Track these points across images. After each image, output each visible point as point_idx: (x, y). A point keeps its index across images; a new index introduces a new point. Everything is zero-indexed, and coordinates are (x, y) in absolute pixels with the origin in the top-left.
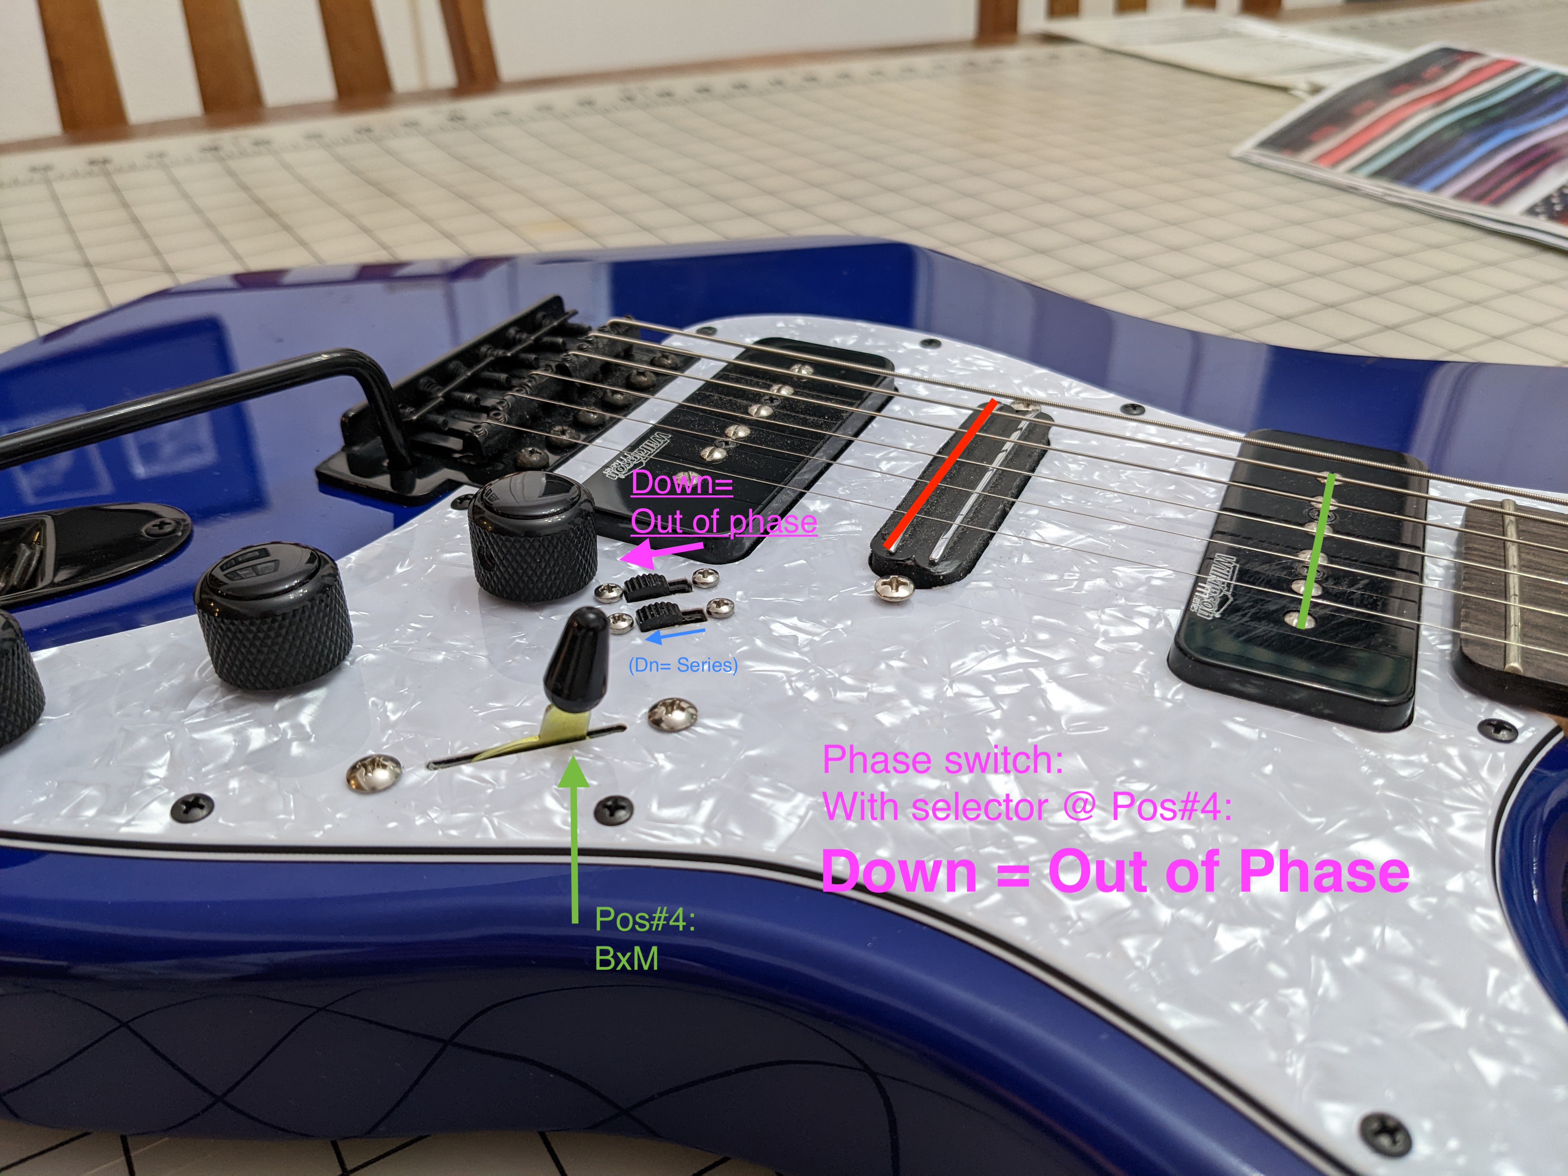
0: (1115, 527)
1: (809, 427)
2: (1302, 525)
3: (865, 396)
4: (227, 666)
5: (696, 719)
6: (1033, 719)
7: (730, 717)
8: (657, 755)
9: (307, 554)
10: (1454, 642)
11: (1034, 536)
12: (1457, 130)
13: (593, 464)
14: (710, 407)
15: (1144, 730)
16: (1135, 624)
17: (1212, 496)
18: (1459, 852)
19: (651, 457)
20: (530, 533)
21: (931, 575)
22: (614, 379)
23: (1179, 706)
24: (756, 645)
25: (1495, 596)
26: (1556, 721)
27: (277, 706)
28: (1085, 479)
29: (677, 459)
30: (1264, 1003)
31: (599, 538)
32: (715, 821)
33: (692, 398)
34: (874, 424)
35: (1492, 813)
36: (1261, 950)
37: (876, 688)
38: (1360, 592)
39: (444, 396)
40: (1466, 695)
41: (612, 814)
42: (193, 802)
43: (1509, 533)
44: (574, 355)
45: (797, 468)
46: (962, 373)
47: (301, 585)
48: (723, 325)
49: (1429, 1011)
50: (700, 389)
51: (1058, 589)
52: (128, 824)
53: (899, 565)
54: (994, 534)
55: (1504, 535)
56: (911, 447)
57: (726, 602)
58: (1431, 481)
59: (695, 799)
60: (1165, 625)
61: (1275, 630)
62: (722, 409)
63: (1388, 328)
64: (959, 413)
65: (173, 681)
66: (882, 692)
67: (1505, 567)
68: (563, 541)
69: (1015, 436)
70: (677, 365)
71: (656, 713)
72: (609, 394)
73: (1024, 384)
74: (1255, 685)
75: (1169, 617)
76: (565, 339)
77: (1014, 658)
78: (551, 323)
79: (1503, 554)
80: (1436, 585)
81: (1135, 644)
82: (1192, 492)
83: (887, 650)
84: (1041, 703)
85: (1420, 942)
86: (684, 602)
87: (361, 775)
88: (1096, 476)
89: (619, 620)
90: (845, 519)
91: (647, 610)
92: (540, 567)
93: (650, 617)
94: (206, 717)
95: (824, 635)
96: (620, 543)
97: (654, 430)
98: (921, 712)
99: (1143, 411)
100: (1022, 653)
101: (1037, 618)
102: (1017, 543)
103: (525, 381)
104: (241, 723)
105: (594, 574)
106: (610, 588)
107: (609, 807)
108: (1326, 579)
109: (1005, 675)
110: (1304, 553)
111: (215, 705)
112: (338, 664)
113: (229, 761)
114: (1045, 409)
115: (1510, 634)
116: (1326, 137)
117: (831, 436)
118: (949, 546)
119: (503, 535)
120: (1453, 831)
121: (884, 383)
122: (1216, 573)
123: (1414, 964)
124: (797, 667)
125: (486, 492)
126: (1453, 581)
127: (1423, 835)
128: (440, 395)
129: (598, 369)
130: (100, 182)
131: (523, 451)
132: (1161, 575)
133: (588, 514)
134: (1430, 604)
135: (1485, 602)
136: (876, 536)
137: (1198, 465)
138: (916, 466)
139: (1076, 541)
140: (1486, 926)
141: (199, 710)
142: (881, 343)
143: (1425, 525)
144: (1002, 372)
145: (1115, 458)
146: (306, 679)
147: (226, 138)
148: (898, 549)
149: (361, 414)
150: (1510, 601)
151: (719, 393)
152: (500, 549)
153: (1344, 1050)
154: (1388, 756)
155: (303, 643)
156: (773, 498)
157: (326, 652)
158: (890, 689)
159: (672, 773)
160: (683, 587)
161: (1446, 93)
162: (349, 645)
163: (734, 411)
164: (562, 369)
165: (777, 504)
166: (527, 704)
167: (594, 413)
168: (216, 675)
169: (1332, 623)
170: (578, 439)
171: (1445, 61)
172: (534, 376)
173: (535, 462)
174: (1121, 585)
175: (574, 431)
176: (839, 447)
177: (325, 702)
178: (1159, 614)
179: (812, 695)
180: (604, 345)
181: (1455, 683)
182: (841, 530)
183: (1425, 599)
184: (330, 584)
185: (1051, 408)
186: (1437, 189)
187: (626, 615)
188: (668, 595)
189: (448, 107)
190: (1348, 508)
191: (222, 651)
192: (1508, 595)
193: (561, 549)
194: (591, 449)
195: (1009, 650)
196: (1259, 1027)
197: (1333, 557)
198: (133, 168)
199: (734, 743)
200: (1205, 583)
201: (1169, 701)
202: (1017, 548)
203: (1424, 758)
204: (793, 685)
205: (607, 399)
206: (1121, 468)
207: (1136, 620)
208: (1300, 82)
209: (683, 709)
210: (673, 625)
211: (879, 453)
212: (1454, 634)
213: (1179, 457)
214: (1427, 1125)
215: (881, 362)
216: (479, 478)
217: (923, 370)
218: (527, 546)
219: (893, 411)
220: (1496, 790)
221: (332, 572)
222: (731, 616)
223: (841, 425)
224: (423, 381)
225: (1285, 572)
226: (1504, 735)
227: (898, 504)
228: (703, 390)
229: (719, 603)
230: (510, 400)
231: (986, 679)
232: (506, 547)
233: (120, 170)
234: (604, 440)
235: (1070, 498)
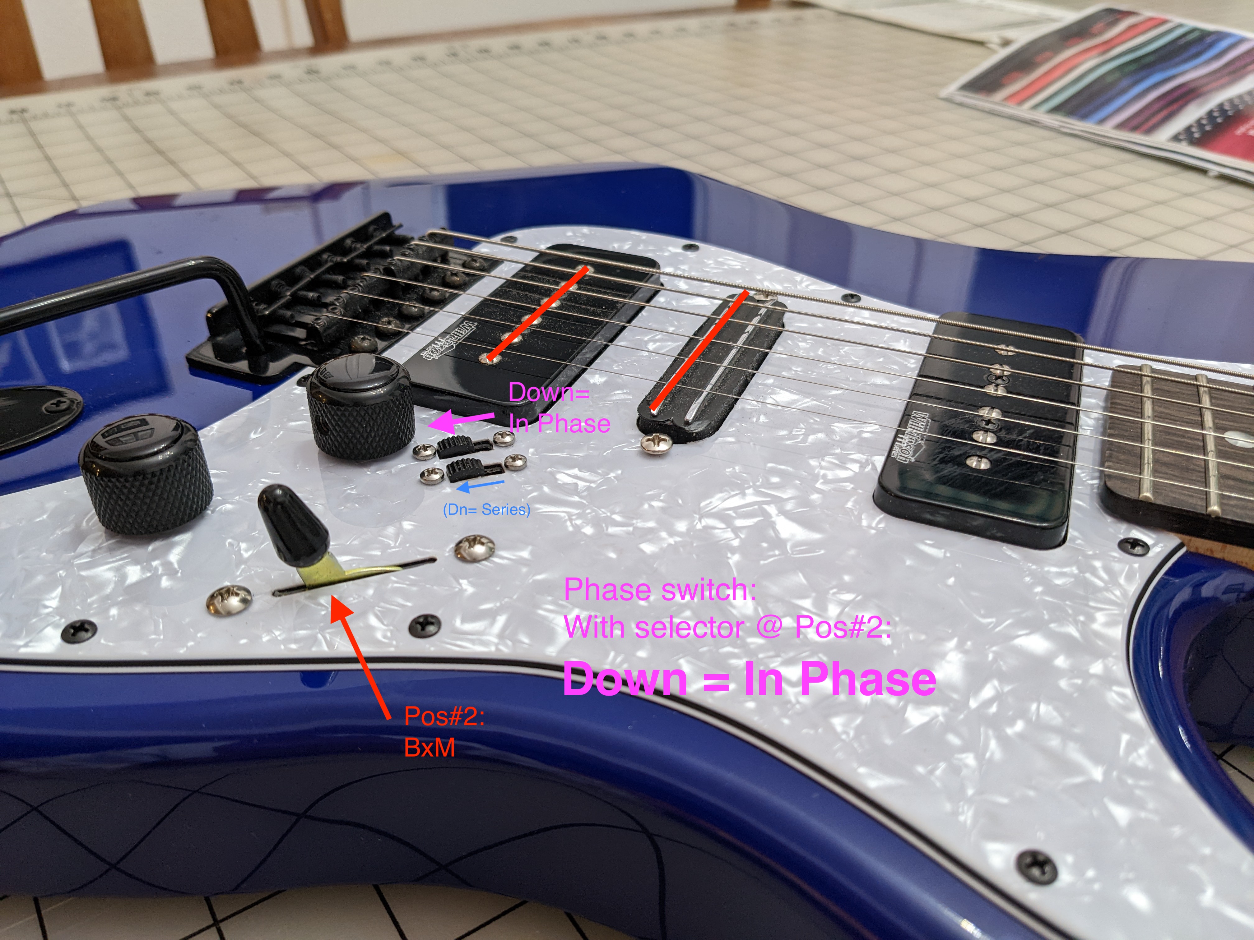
0: (834, 392)
1: (589, 316)
2: (982, 387)
3: (636, 290)
4: (107, 516)
5: (494, 552)
6: (765, 545)
7: (522, 549)
8: (461, 581)
9: (173, 424)
10: (1100, 478)
11: (769, 400)
12: (1117, 75)
13: (414, 348)
14: (509, 300)
15: (852, 552)
16: (847, 469)
17: (913, 366)
18: (1100, 643)
19: (460, 341)
20: (358, 403)
21: (685, 432)
22: (432, 279)
23: (881, 533)
24: (544, 491)
25: (1133, 441)
26: (1180, 538)
27: (150, 548)
28: (812, 354)
29: (482, 342)
30: (943, 765)
31: (416, 408)
32: (507, 632)
33: (495, 294)
34: (644, 313)
35: (1127, 612)
36: (942, 723)
37: (640, 524)
38: (1026, 440)
39: (291, 295)
40: (1109, 519)
41: (423, 629)
42: (79, 626)
43: (1145, 391)
44: (398, 260)
45: (579, 349)
46: (715, 271)
47: (167, 448)
48: (522, 235)
49: (1074, 769)
50: (502, 286)
51: (788, 442)
52: (26, 645)
53: (661, 425)
54: (738, 399)
55: (1141, 392)
56: (673, 331)
57: (520, 457)
58: (1086, 351)
59: (491, 615)
60: (872, 469)
61: (958, 470)
62: (519, 302)
63: (1061, 232)
64: (712, 303)
65: (65, 530)
66: (645, 526)
67: (1141, 418)
68: (384, 410)
69: (756, 320)
70: (484, 267)
71: (461, 547)
72: (428, 291)
73: (765, 279)
74: (943, 515)
75: (875, 462)
76: (393, 248)
77: (751, 497)
78: (381, 234)
79: (1140, 407)
80: (1088, 433)
81: (848, 484)
82: (895, 363)
83: (649, 493)
84: (772, 533)
85: (1067, 714)
86: (485, 458)
87: (218, 601)
88: (820, 352)
89: (432, 473)
90: (619, 390)
91: (455, 465)
92: (366, 431)
93: (457, 471)
94: (91, 557)
95: (599, 482)
96: (435, 412)
97: (465, 319)
98: (675, 542)
99: (859, 299)
100: (758, 493)
101: (770, 465)
102: (756, 406)
103: (358, 281)
104: (120, 562)
105: (412, 437)
106: (425, 448)
107: (420, 623)
108: (1000, 430)
109: (743, 511)
110: (983, 410)
111: (100, 548)
112: (201, 512)
113: (110, 593)
114: (781, 299)
115: (1144, 470)
116: (1013, 81)
117: (607, 323)
118: (700, 410)
119: (335, 406)
120: (1096, 626)
121: (652, 279)
122: (912, 427)
123: (1064, 733)
124: (577, 508)
125: (321, 371)
126: (1101, 430)
127: (1072, 630)
128: (288, 294)
129: (419, 271)
130: (20, 128)
131: (356, 338)
132: (869, 430)
133: (406, 387)
134: (1083, 449)
135: (1124, 445)
136: (642, 402)
137: (902, 341)
138: (677, 346)
139: (803, 404)
140: (1121, 701)
141: (86, 552)
142: (651, 248)
143: (1080, 386)
144: (747, 270)
145: (836, 337)
146: (174, 525)
147: (123, 90)
148: (659, 412)
149: (223, 311)
150: (1144, 444)
151: (517, 289)
152: (333, 417)
153: (1005, 801)
154: (1046, 569)
155: (170, 496)
156: (560, 373)
157: (190, 503)
158: (651, 524)
159: (473, 595)
160: (486, 446)
161: (1109, 45)
162: (209, 497)
163: (529, 304)
164: (388, 271)
165: (563, 378)
166: (356, 542)
167: (415, 307)
168: (100, 524)
169: (1004, 464)
170: (402, 328)
171: (1110, 19)
172: (366, 277)
173: (365, 347)
174: (838, 438)
175: (398, 322)
176: (615, 332)
177: (191, 543)
178: (867, 460)
179: (588, 530)
180: (423, 251)
181: (1101, 510)
182: (615, 398)
183: (1080, 444)
184: (191, 447)
185: (786, 298)
186: (1102, 121)
187: (438, 469)
188: (473, 452)
189: (305, 63)
190: (1018, 373)
191: (103, 503)
192: (1143, 439)
193: (383, 416)
194: (412, 336)
195: (747, 491)
196: (938, 784)
197: (1005, 412)
198: (46, 116)
199: (524, 570)
200: (904, 435)
201: (873, 528)
202: (756, 410)
203: (1075, 570)
204: (573, 522)
205: (426, 296)
206: (841, 345)
207: (849, 466)
208: (993, 37)
209: (483, 544)
210: (477, 476)
211: (646, 336)
212: (1101, 472)
213: (887, 335)
214: (1070, 859)
215: (652, 263)
216: (319, 359)
217: (684, 269)
218: (355, 414)
219: (659, 302)
220: (1131, 594)
221: (193, 437)
222: (524, 468)
223: (616, 314)
224: (274, 283)
225: (968, 425)
226: (1138, 550)
227: (660, 376)
228: (504, 287)
229: (514, 459)
230: (345, 297)
231: (729, 515)
232: (337, 415)
233: (35, 118)
234: (423, 329)
235: (799, 369)
